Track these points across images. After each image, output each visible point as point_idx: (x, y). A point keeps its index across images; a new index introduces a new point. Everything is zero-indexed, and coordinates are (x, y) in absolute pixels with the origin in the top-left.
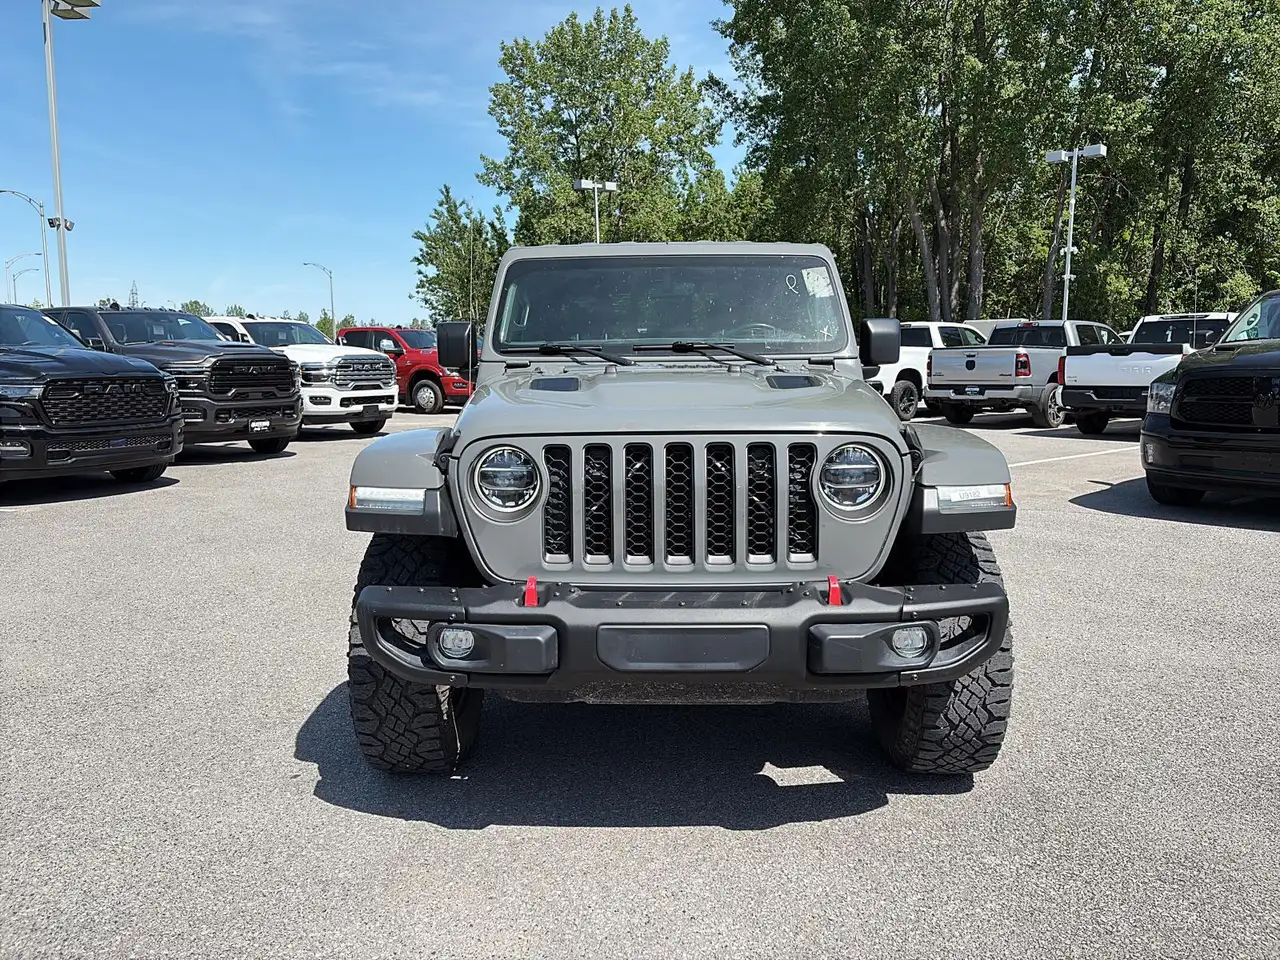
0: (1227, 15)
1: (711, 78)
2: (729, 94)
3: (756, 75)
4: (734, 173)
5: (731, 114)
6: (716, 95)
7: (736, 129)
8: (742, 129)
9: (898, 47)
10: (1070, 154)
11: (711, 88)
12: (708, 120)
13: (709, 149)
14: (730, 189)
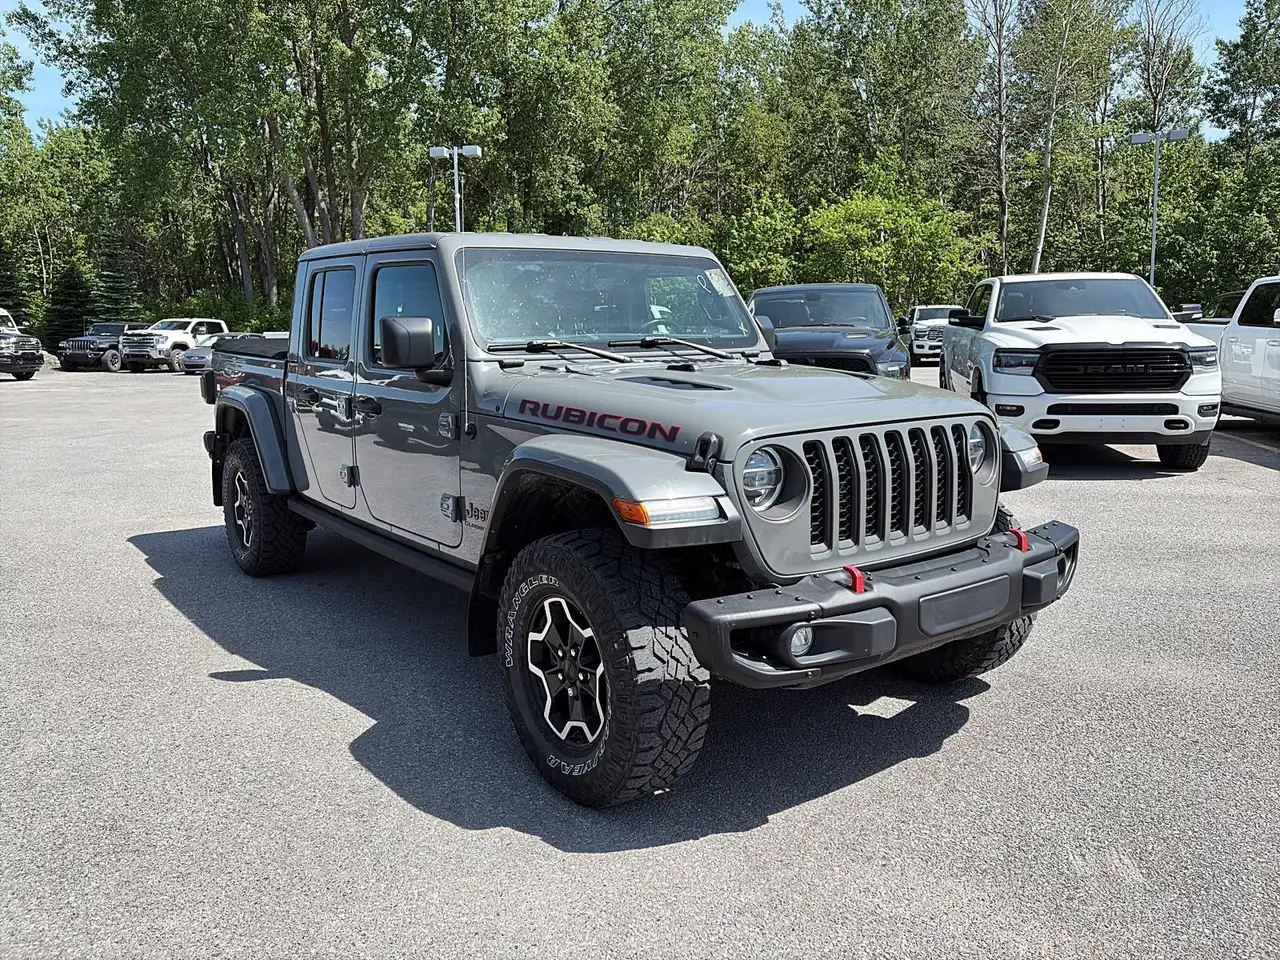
0: (556, 44)
1: (24, 10)
2: (51, 34)
3: (72, 15)
4: (40, 126)
5: (56, 58)
6: (33, 33)
7: (64, 76)
8: (71, 77)
9: (262, 16)
10: (451, 151)
11: (26, 22)
12: (11, 59)
13: (16, 95)
14: (38, 144)
